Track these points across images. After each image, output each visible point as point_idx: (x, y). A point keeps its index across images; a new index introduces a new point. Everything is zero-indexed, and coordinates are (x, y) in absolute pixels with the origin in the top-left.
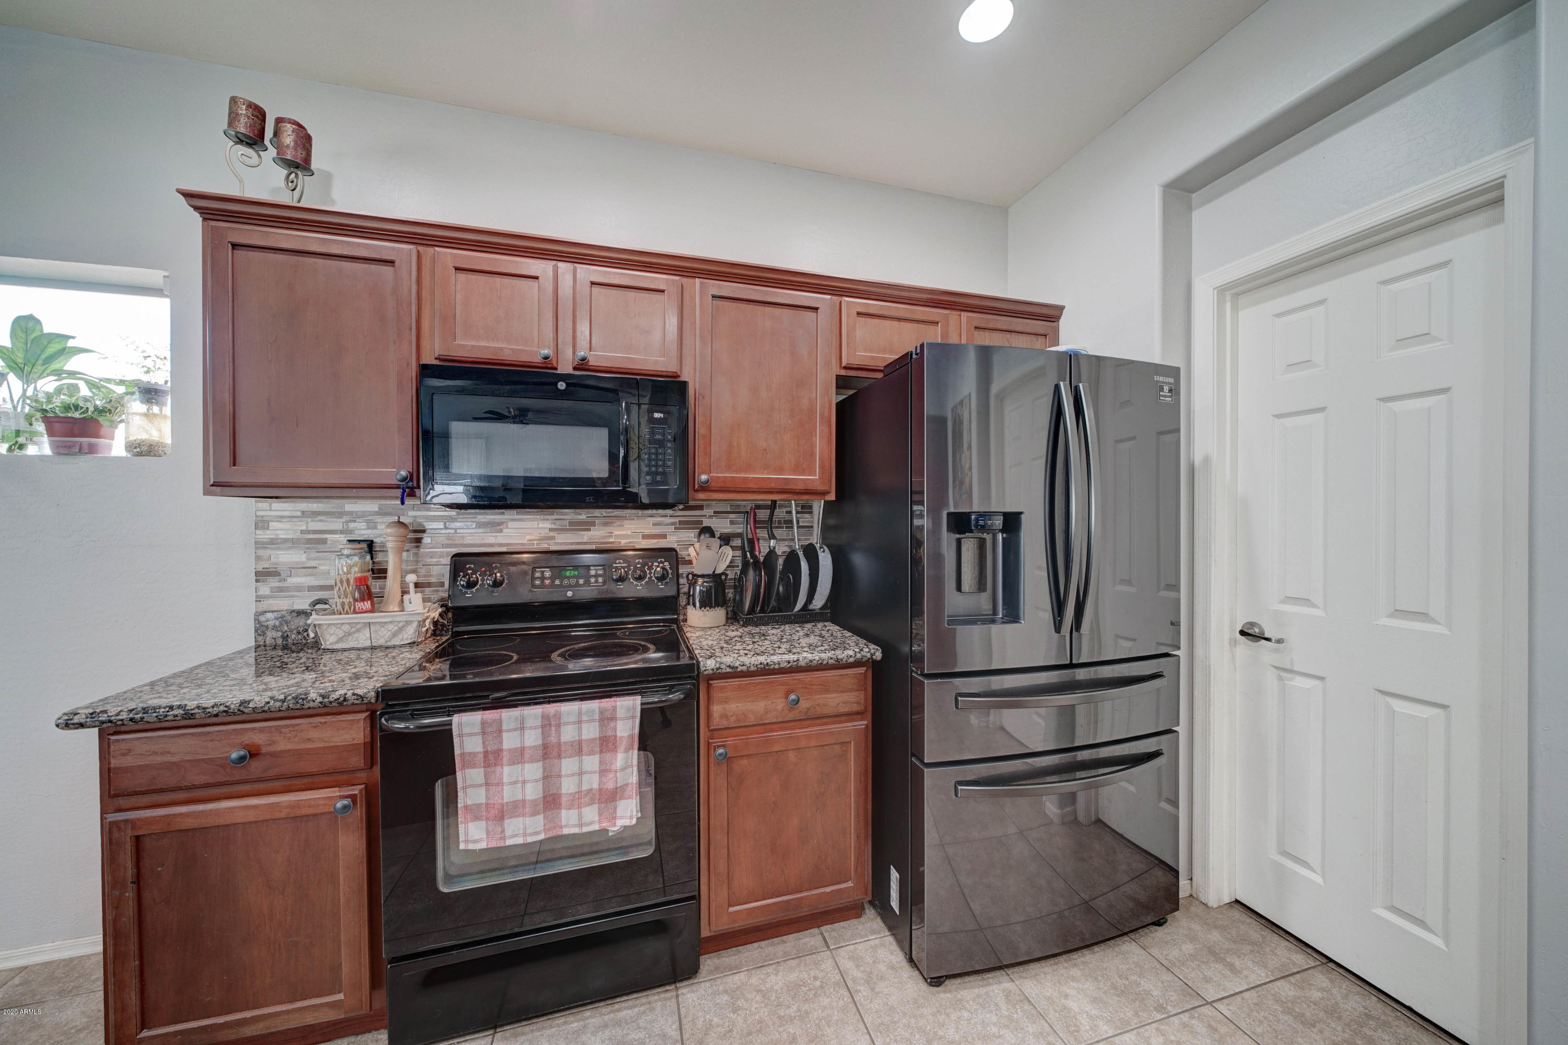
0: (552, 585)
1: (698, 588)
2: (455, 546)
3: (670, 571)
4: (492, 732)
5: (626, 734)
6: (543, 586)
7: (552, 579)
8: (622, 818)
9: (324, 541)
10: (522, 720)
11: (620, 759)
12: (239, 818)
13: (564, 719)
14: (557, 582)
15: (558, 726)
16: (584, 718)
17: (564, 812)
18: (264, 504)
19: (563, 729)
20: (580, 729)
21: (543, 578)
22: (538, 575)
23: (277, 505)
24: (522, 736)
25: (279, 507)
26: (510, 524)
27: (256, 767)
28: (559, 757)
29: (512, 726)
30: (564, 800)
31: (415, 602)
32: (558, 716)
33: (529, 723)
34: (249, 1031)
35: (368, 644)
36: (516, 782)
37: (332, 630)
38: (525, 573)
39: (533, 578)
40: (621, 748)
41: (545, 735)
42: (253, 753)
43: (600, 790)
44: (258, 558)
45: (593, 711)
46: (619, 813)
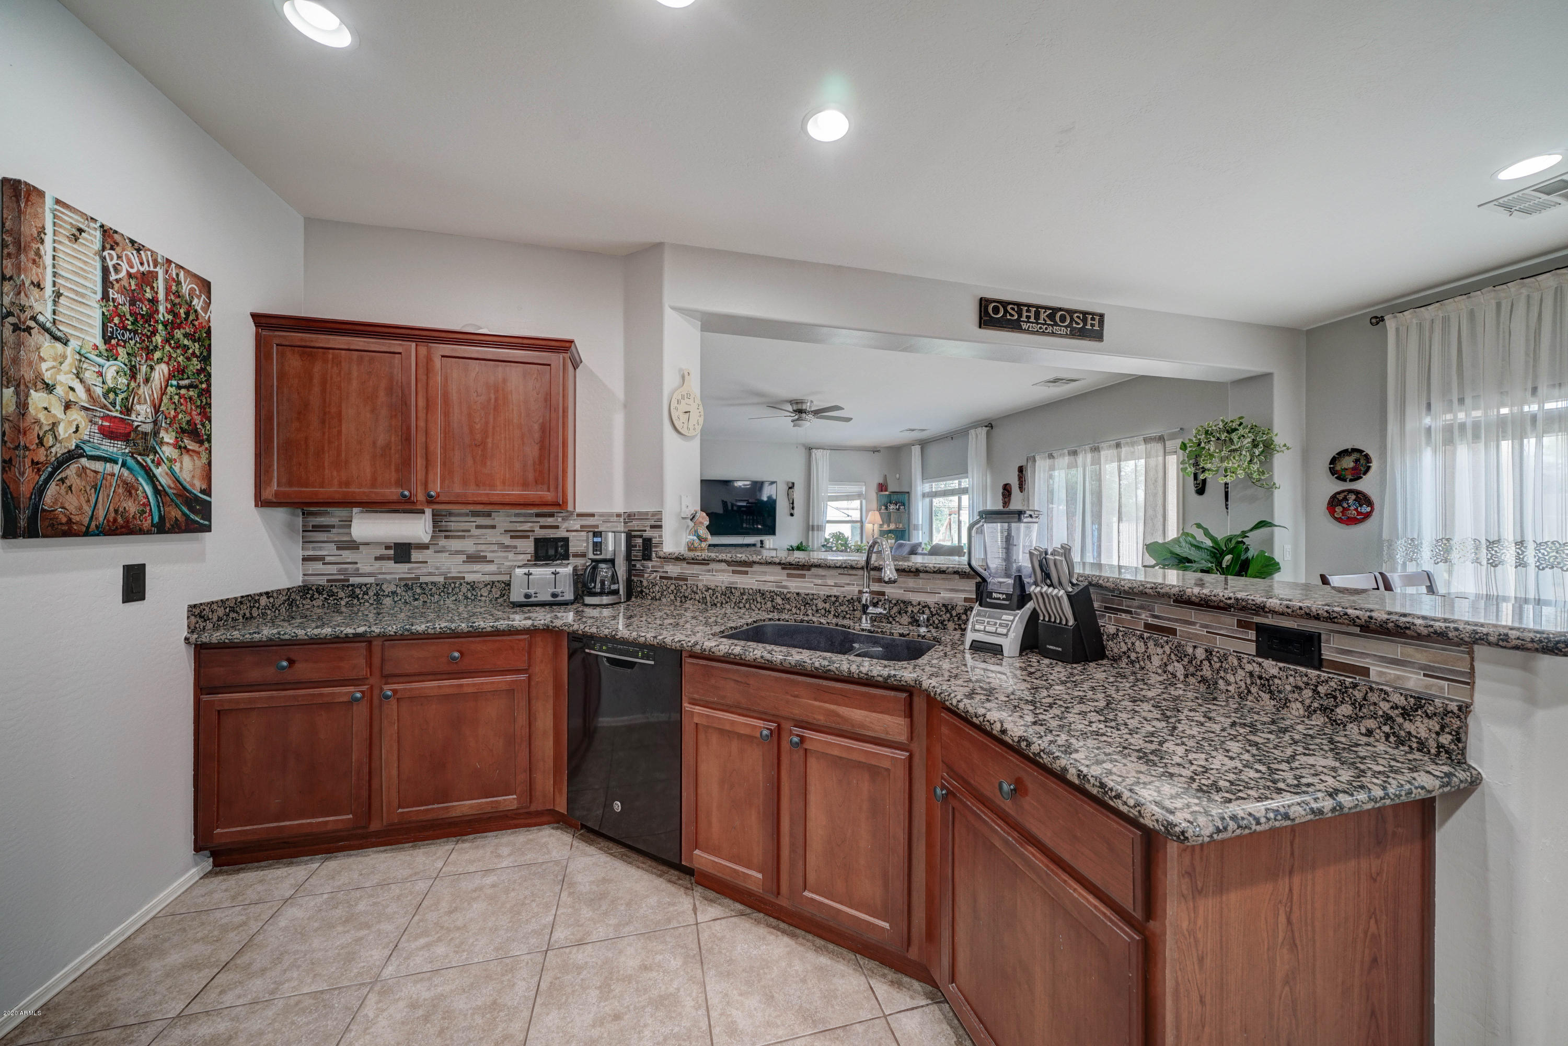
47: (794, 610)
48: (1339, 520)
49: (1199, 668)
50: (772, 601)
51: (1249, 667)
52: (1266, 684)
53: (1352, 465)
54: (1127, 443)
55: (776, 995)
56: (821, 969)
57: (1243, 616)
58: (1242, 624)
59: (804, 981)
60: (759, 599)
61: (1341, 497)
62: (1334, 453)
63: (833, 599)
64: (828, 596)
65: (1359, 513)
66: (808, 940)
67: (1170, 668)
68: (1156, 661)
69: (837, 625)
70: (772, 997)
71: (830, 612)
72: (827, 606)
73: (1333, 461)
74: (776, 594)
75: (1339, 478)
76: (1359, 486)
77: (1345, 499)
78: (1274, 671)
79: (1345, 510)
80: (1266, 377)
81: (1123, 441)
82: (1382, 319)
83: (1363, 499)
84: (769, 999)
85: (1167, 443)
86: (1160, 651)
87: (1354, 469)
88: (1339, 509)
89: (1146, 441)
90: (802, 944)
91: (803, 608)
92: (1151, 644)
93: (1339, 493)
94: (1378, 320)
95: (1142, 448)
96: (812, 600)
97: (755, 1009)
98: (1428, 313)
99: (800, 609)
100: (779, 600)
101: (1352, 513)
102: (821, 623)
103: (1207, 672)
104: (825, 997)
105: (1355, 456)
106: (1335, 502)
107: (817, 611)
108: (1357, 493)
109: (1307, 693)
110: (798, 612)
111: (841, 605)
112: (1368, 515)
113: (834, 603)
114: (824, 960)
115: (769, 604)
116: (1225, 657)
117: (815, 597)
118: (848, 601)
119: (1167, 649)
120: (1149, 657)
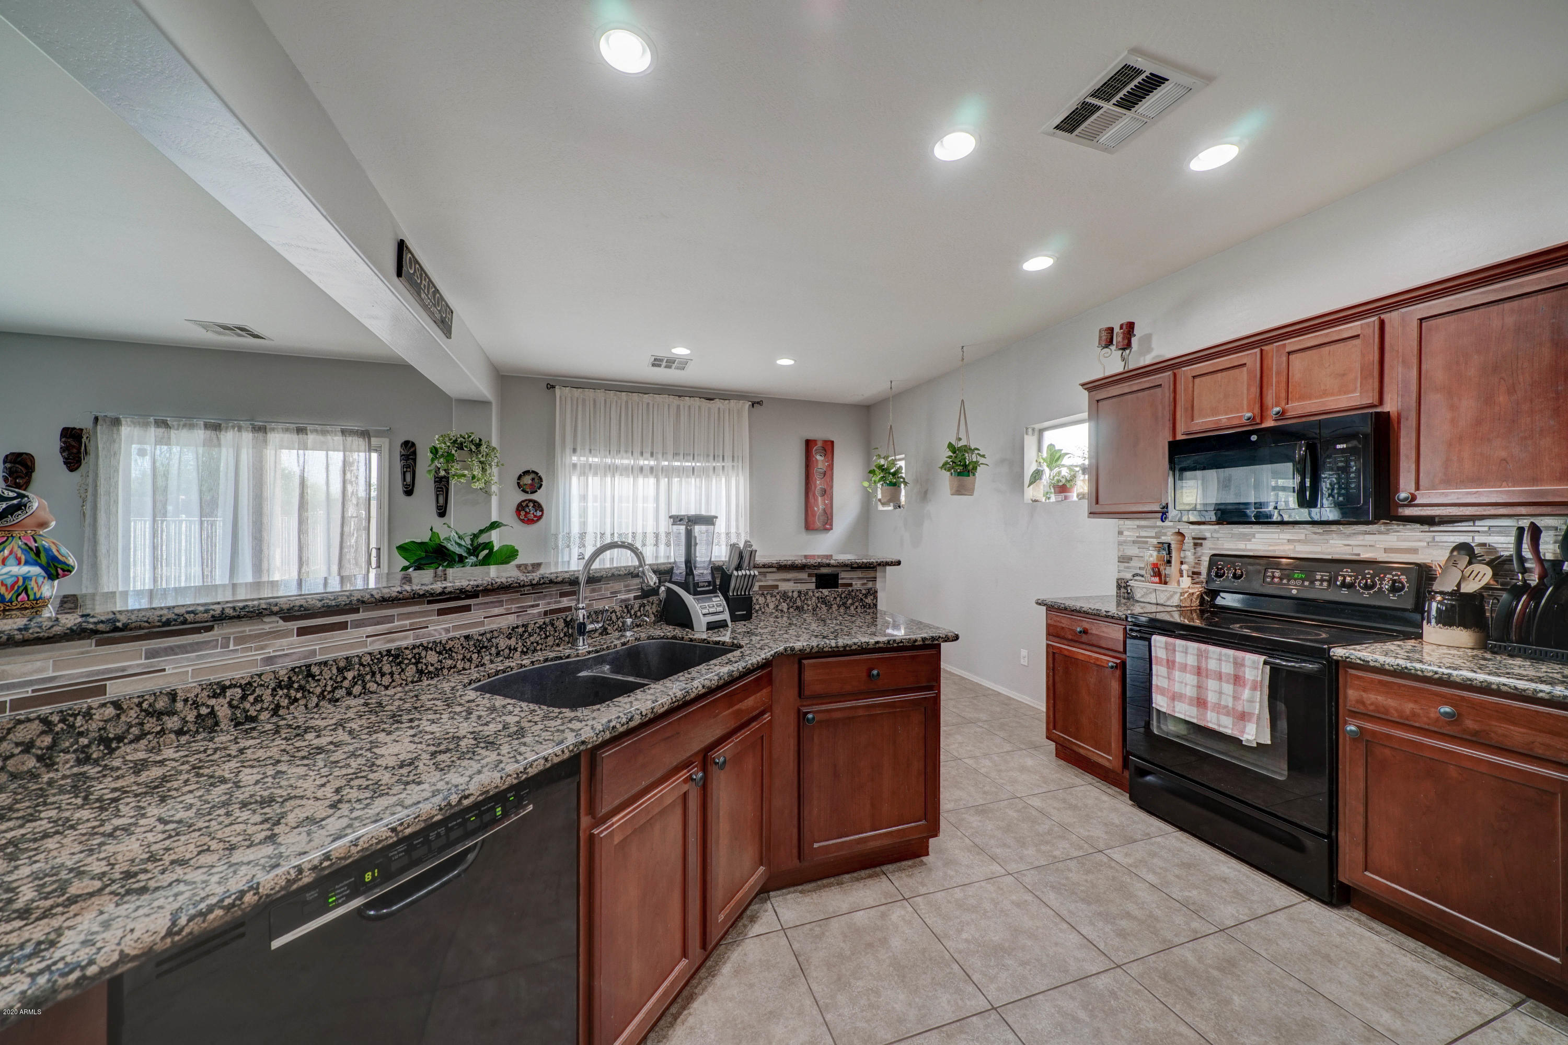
0: (1280, 583)
1: (1434, 605)
2: (1218, 549)
3: (1407, 585)
4: (1171, 650)
5: (1252, 678)
6: (1272, 583)
7: (1281, 579)
8: (1248, 734)
9: (1146, 542)
10: (1187, 648)
11: (1246, 693)
12: (1080, 657)
13: (1211, 655)
14: (1285, 581)
15: (1207, 658)
16: (1223, 658)
17: (1209, 712)
18: (1121, 522)
19: (1209, 661)
20: (1220, 664)
21: (1273, 577)
22: (1269, 574)
23: (1128, 522)
24: (1186, 657)
25: (1128, 523)
26: (1257, 536)
27: (1084, 638)
28: (1207, 677)
29: (1181, 649)
30: (1209, 705)
31: (1186, 582)
32: (1207, 652)
33: (1190, 651)
34: (1082, 751)
35: (1155, 601)
36: (1182, 682)
37: (1139, 590)
38: (1259, 572)
39: (1265, 576)
40: (1248, 687)
41: (1199, 661)
42: (1085, 632)
43: (1233, 709)
44: (1119, 550)
45: (1229, 656)
46: (1247, 730)
47: (460, 665)
48: (523, 521)
49: (795, 602)
50: (416, 664)
51: (817, 595)
52: (823, 601)
53: (530, 482)
54: (316, 431)
55: (769, 1009)
56: (737, 972)
57: (810, 571)
58: (810, 575)
59: (751, 986)
60: (387, 669)
61: (524, 504)
62: (520, 472)
63: (521, 630)
64: (513, 629)
65: (535, 516)
66: (699, 983)
67: (780, 607)
68: (772, 606)
69: (546, 660)
70: (771, 1013)
71: (516, 649)
72: (512, 642)
73: (520, 477)
74: (426, 649)
75: (524, 491)
76: (534, 497)
77: (527, 506)
78: (827, 593)
79: (527, 513)
80: (485, 404)
81: (309, 427)
82: (553, 387)
83: (538, 506)
84: (773, 1015)
85: (373, 439)
86: (774, 599)
87: (532, 485)
88: (523, 513)
89: (343, 432)
90: (704, 990)
91: (475, 656)
92: (769, 597)
93: (523, 501)
94: (551, 387)
95: (338, 439)
96: (489, 640)
97: (786, 1027)
98: (577, 393)
99: (470, 660)
100: (432, 657)
101: (531, 516)
102: (522, 666)
103: (799, 603)
104: (769, 968)
105: (532, 476)
106: (521, 508)
107: (498, 654)
108: (534, 502)
109: (838, 599)
110: (467, 665)
111: (530, 635)
112: (540, 518)
113: (522, 636)
114: (726, 969)
115: (411, 671)
116: (807, 593)
117: (496, 634)
118: (540, 627)
119: (778, 597)
120: (768, 605)
